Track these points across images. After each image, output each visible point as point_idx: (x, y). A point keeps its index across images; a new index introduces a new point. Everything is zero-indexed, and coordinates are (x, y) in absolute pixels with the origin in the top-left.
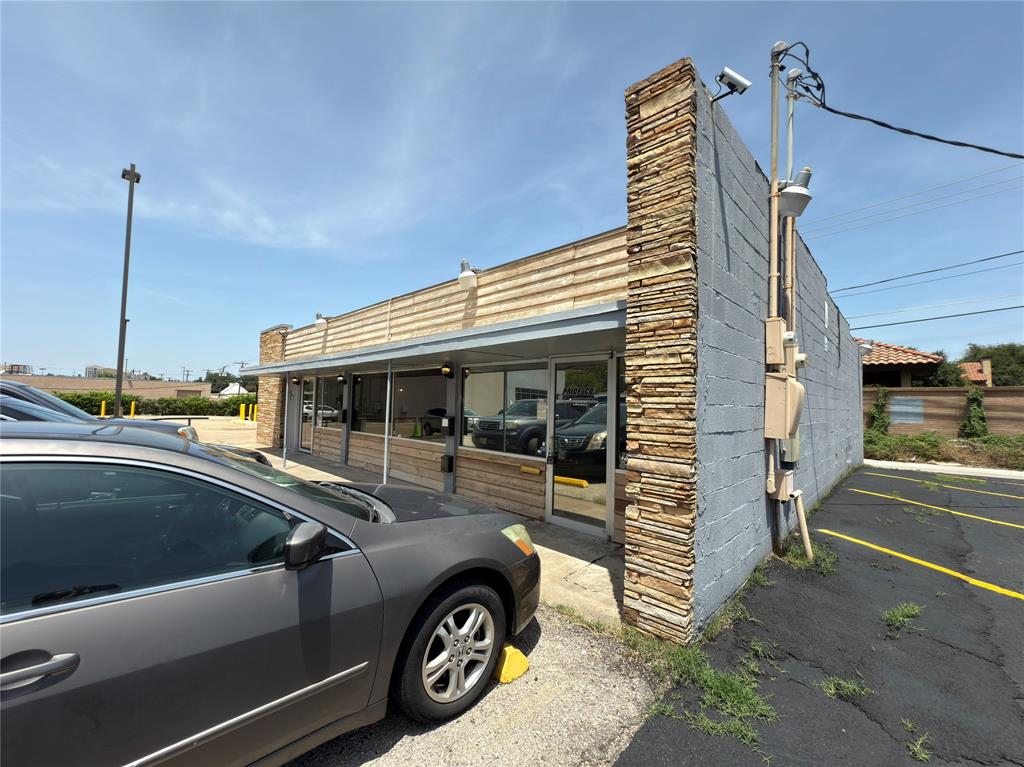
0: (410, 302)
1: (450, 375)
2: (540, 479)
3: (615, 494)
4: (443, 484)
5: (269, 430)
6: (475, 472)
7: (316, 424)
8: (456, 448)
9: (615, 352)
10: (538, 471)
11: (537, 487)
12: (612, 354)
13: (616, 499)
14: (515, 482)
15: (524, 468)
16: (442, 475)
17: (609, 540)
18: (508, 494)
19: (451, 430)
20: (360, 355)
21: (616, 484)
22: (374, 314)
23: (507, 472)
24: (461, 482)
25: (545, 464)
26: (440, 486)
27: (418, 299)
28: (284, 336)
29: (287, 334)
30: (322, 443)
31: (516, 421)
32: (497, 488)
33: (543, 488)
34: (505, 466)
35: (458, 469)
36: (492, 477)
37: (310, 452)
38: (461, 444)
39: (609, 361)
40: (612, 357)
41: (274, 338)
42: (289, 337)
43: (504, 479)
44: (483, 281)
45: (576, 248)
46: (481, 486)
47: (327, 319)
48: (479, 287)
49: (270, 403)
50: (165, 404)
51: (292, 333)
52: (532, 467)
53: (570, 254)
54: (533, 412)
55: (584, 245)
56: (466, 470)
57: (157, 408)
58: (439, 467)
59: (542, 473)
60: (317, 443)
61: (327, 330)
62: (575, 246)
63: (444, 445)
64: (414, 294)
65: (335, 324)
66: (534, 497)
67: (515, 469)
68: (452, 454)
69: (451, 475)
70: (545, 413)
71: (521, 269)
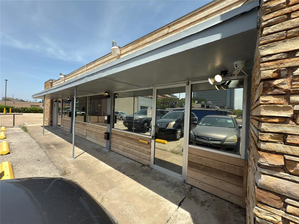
0: (93, 65)
1: (109, 97)
2: (148, 146)
3: (188, 159)
4: (106, 144)
5: (47, 119)
6: (119, 140)
7: (62, 117)
8: (111, 129)
9: (190, 82)
10: (147, 142)
11: (147, 150)
12: (188, 82)
13: (189, 161)
14: (136, 147)
15: (140, 141)
16: (105, 141)
17: (184, 182)
18: (133, 152)
19: (108, 121)
20: (64, 86)
21: (189, 153)
22: (80, 72)
23: (133, 142)
24: (113, 144)
25: (151, 139)
26: (104, 145)
27: (96, 64)
28: (52, 83)
29: (53, 82)
30: (64, 124)
31: (139, 117)
32: (128, 149)
33: (149, 151)
34: (132, 139)
35: (112, 138)
36: (126, 143)
37: (60, 128)
38: (113, 128)
39: (187, 87)
40: (188, 84)
41: (48, 84)
42: (54, 84)
43: (131, 145)
44: (123, 52)
45: (169, 27)
46: (121, 147)
47: (65, 76)
48: (121, 55)
49: (47, 109)
50: (23, 109)
51: (54, 82)
52: (144, 140)
53: (166, 31)
54: (145, 113)
55: (174, 25)
56: (114, 139)
57: (20, 111)
58: (103, 136)
59: (149, 144)
60: (62, 124)
61: (65, 80)
62: (169, 26)
63: (106, 127)
64: (95, 62)
65: (67, 78)
66: (145, 155)
67: (136, 140)
68: (109, 132)
69: (109, 141)
70: (151, 114)
71: (140, 43)
